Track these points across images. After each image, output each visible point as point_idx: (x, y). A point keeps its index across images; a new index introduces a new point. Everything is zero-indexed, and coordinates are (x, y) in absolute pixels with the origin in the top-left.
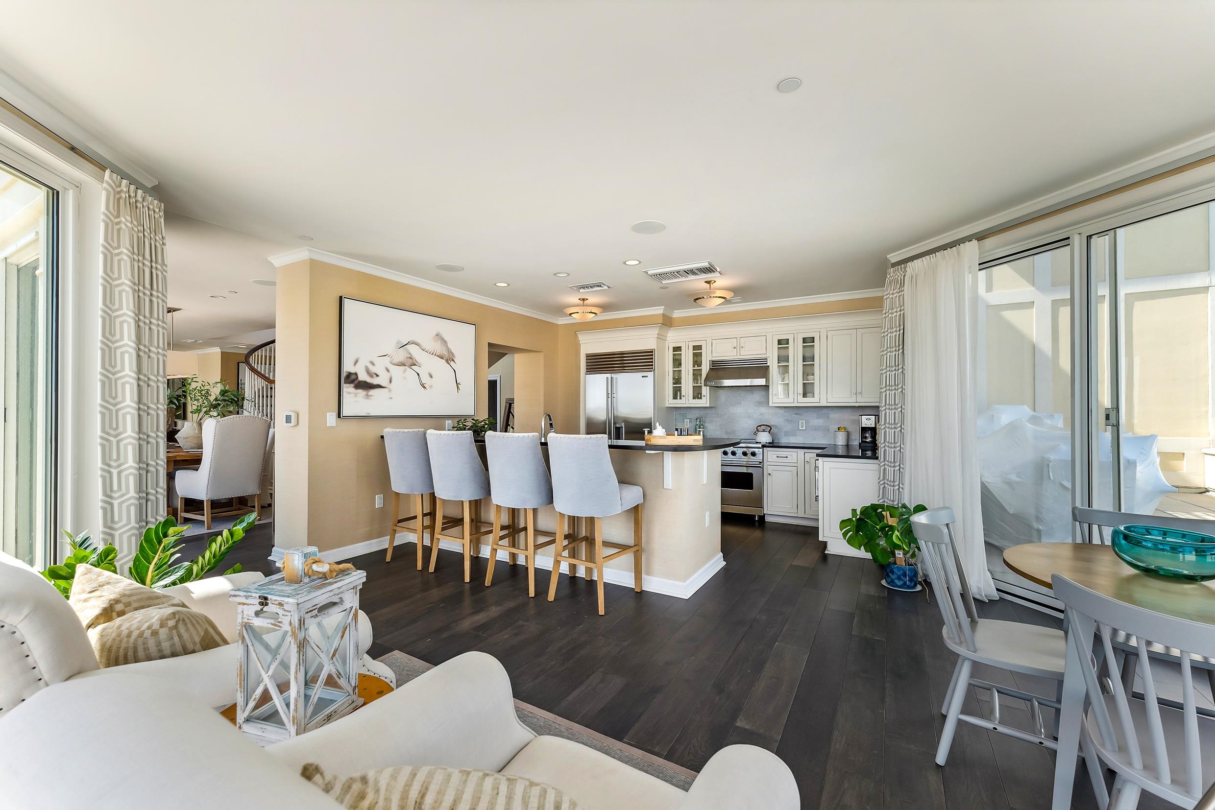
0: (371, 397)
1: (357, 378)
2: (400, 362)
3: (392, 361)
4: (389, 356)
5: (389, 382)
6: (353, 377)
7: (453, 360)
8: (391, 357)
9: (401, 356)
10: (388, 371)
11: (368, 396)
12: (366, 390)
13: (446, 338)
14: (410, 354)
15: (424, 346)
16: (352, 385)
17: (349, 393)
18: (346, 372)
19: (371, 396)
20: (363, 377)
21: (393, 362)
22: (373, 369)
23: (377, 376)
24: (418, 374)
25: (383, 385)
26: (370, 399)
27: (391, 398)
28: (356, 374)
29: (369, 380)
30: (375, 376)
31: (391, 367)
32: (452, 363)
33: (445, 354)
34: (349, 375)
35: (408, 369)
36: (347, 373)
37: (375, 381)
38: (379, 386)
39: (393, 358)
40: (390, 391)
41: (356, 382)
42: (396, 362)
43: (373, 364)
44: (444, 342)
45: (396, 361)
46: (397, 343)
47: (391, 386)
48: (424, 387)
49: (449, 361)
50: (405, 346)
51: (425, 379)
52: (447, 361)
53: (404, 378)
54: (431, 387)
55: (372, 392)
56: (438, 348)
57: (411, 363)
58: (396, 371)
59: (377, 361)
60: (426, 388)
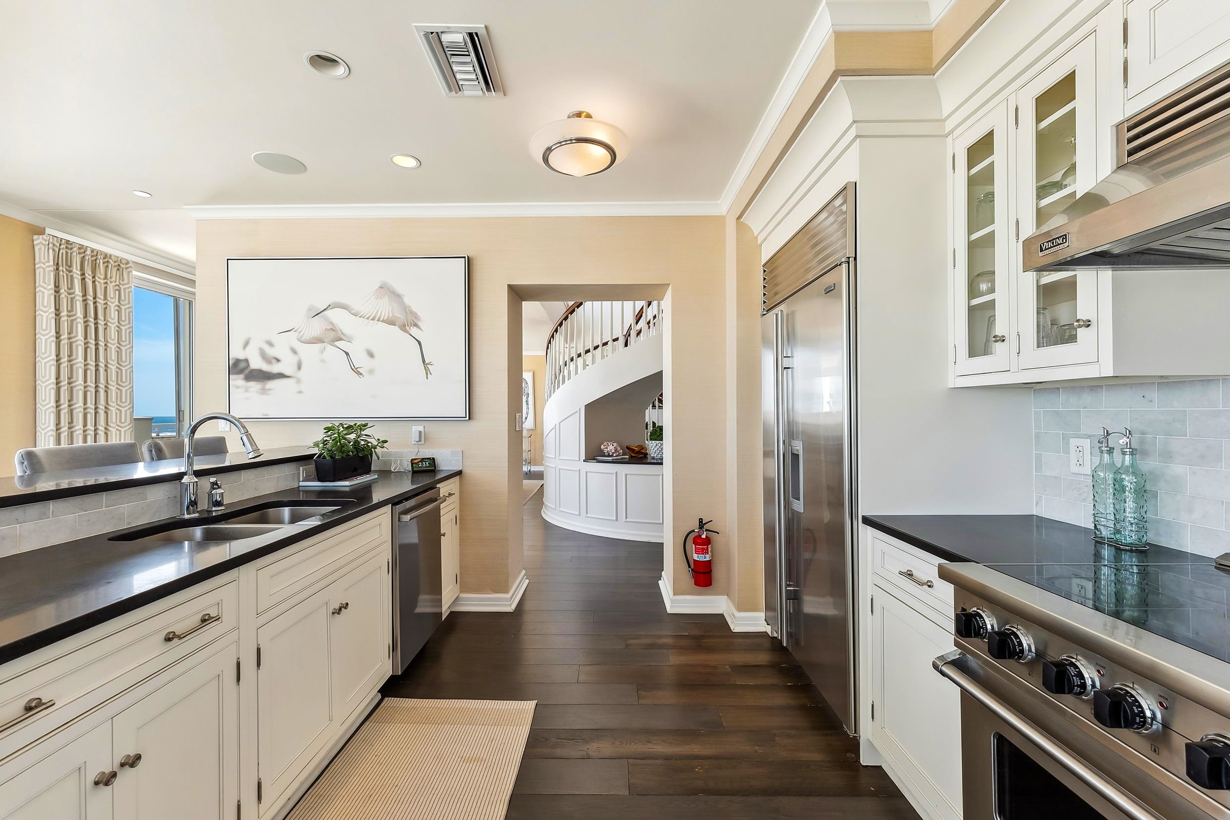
0: (269, 392)
1: (249, 365)
2: (314, 338)
3: (301, 337)
4: (295, 331)
5: (295, 367)
6: (242, 365)
7: (416, 325)
8: (299, 332)
9: (317, 327)
10: (294, 352)
11: (264, 391)
12: (261, 382)
13: (399, 289)
14: (332, 324)
15: (356, 307)
16: (242, 376)
17: (238, 387)
18: (233, 359)
19: (269, 390)
20: (256, 363)
21: (303, 339)
22: (271, 352)
23: (278, 360)
24: (347, 354)
25: (287, 373)
26: (268, 394)
27: (300, 392)
28: (247, 361)
29: (265, 367)
30: (274, 361)
31: (299, 347)
32: (414, 331)
33: (399, 316)
34: (238, 361)
35: (330, 349)
36: (234, 361)
37: (275, 368)
38: (281, 376)
39: (301, 334)
40: (299, 381)
41: (247, 372)
42: (308, 338)
43: (271, 344)
44: (396, 296)
45: (308, 335)
46: (309, 310)
47: (300, 374)
48: (359, 374)
49: (407, 327)
50: (322, 313)
51: (360, 359)
52: (403, 328)
53: (323, 361)
54: (371, 372)
55: (271, 384)
56: (385, 308)
57: (335, 336)
58: (309, 352)
59: (275, 339)
60: (361, 374)
